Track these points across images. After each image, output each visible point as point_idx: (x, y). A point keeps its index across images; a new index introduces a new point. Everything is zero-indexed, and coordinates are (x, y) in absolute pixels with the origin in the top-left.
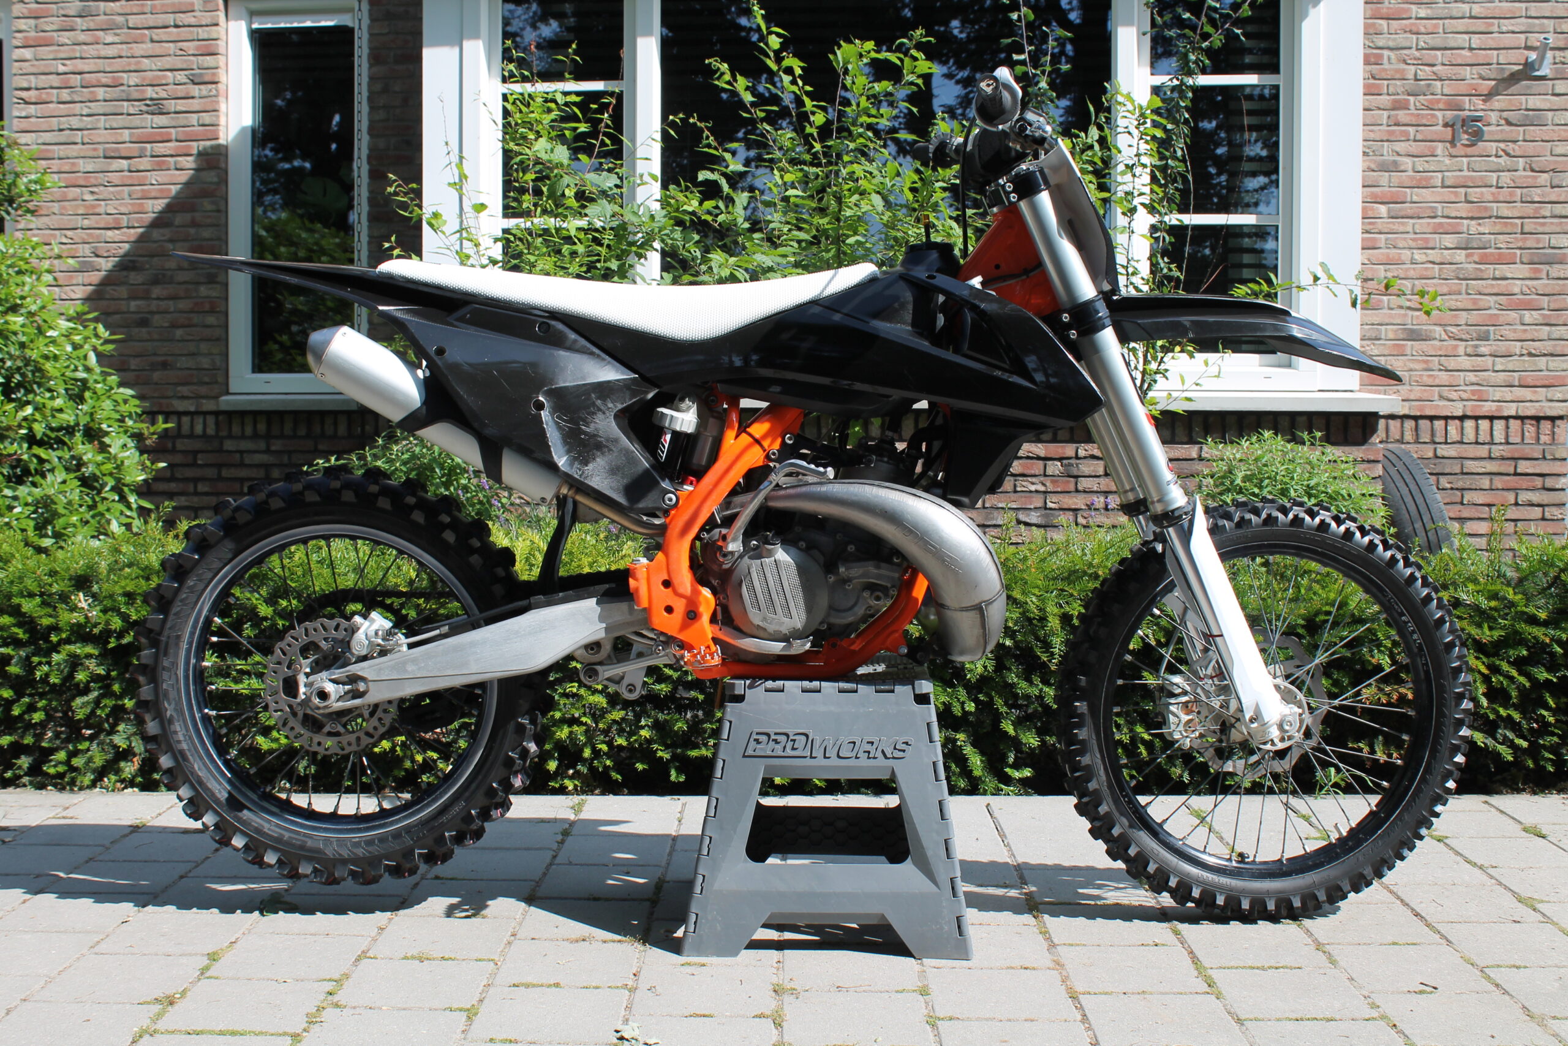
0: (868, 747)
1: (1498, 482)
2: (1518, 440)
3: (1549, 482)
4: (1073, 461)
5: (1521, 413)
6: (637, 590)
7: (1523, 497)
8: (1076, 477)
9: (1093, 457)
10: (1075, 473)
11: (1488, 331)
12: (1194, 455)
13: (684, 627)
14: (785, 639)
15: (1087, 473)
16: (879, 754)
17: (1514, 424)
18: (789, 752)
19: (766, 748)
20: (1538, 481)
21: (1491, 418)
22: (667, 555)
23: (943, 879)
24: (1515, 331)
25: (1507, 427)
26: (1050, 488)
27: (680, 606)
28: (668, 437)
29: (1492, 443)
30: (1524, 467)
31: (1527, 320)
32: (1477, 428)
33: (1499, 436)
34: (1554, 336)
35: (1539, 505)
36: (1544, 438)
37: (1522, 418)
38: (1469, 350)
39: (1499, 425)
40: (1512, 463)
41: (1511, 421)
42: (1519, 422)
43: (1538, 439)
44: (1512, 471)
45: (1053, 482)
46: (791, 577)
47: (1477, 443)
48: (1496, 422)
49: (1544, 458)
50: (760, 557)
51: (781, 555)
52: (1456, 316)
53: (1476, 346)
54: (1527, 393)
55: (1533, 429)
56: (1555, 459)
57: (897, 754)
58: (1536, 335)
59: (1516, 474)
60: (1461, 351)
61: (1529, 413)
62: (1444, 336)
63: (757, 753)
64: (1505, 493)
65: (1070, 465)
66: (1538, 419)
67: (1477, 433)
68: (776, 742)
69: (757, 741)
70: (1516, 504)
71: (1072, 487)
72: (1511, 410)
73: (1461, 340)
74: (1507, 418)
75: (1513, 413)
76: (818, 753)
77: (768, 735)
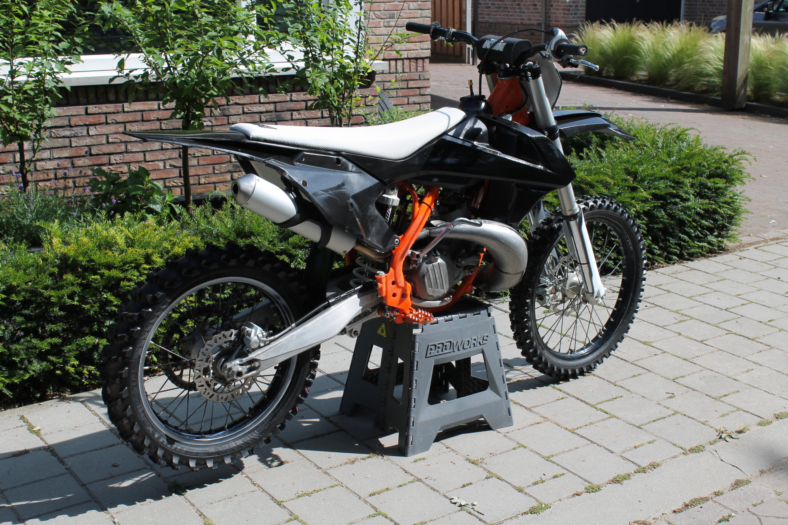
0: (474, 342)
1: (400, 93)
2: (408, 70)
3: (423, 91)
4: (226, 107)
5: (409, 57)
6: (381, 288)
7: (412, 99)
8: (228, 116)
9: (237, 104)
10: (227, 113)
11: (394, 13)
12: (288, 99)
13: (401, 302)
14: (441, 298)
15: (234, 113)
16: (478, 344)
17: (406, 62)
18: (445, 351)
19: (434, 352)
20: (417, 91)
21: (396, 60)
22: (395, 269)
23: (502, 393)
24: (406, 13)
25: (403, 64)
26: (215, 123)
27: (399, 292)
28: (390, 210)
29: (397, 73)
30: (412, 84)
31: (411, 7)
32: (390, 65)
33: (400, 69)
34: (424, 15)
35: (418, 104)
36: (420, 69)
37: (409, 59)
38: (386, 24)
39: (400, 63)
40: (406, 82)
41: (405, 61)
42: (408, 61)
43: (417, 69)
44: (406, 87)
45: (216, 119)
46: (444, 270)
47: (390, 73)
48: (398, 61)
49: (420, 79)
50: (431, 262)
51: (440, 260)
52: (379, 6)
53: (389, 22)
54: (411, 46)
55: (414, 64)
56: (425, 79)
57: (485, 342)
58: (415, 15)
59: (408, 88)
60: (382, 25)
61: (413, 56)
62: (374, 17)
63: (432, 355)
64: (403, 98)
65: (225, 109)
66: (416, 59)
67: (390, 68)
68: (439, 348)
69: (431, 349)
70: (408, 104)
71: (226, 122)
72: (405, 55)
73: (382, 18)
74: (403, 59)
75: (406, 57)
76: (456, 349)
77: (435, 345)
